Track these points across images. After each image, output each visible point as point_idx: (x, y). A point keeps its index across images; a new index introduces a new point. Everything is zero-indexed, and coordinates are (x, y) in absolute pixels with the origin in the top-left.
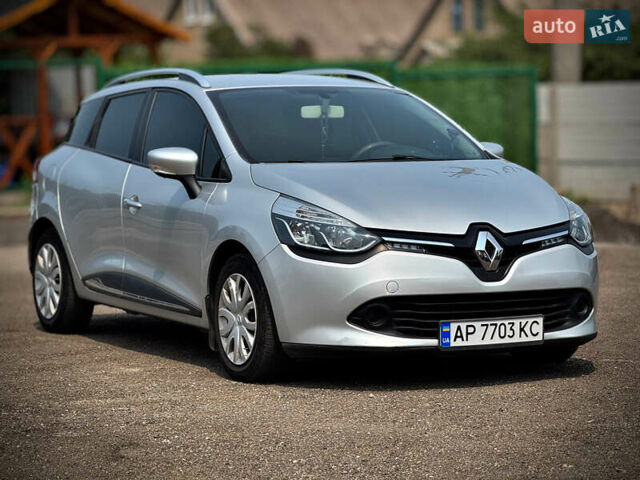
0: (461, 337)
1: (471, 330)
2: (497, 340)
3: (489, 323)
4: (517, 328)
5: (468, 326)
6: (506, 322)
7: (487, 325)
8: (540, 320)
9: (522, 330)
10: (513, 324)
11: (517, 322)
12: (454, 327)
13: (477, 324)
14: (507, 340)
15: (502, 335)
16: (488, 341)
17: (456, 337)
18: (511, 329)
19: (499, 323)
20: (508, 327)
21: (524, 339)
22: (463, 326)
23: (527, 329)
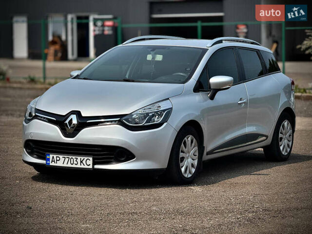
0: (54, 161)
1: (58, 159)
2: (69, 165)
3: (66, 157)
4: (79, 161)
5: (57, 157)
6: (74, 157)
7: (65, 157)
8: (91, 159)
9: (81, 162)
10: (77, 158)
11: (79, 158)
12: (51, 156)
13: (61, 157)
14: (74, 166)
15: (72, 163)
16: (65, 165)
17: (52, 161)
18: (76, 161)
19: (70, 157)
20: (75, 160)
21: (82, 166)
22: (55, 156)
23: (84, 162)
